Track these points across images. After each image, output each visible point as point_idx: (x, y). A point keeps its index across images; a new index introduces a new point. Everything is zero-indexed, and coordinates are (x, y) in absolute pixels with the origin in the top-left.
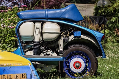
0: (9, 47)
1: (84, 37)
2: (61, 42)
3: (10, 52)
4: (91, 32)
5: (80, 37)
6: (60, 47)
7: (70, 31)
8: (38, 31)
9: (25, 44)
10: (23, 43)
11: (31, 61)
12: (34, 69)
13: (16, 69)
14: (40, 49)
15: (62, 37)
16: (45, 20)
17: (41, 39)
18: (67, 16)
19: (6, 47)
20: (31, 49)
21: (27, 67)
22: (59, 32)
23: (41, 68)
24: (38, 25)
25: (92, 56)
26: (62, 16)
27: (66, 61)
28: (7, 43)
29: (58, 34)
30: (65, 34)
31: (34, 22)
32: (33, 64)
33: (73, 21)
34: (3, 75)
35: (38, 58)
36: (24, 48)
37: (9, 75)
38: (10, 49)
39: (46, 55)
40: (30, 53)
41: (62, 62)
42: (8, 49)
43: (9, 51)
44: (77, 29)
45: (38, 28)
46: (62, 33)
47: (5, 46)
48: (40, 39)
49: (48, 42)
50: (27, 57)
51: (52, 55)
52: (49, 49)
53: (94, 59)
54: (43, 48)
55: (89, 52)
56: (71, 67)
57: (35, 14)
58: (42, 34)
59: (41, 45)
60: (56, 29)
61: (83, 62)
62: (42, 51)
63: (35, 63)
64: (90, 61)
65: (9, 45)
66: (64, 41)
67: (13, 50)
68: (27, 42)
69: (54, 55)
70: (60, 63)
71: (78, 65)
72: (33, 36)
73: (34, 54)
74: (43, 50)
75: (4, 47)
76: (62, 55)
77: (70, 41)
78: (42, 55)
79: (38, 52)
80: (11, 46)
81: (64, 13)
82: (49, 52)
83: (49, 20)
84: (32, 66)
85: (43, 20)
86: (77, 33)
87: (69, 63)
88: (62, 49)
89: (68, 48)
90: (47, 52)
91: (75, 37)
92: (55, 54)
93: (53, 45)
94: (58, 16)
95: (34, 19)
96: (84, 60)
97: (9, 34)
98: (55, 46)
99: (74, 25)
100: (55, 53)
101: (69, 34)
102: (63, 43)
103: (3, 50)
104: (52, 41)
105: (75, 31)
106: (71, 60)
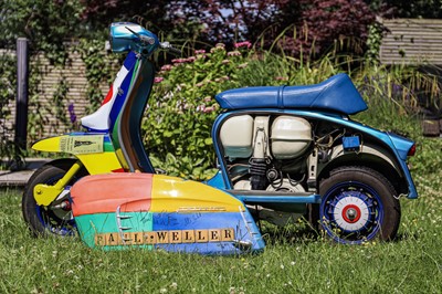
0: (199, 166)
1: (366, 149)
2: (313, 161)
3: (202, 181)
4: (383, 139)
5: (358, 148)
6: (310, 172)
7: (334, 136)
8: (260, 137)
9: (232, 164)
10: (229, 163)
11: (246, 202)
12: (251, 220)
13: (213, 219)
14: (265, 176)
15: (316, 150)
16: (277, 111)
17: (268, 154)
18: (327, 103)
19: (191, 166)
20: (245, 177)
21: (237, 216)
22: (309, 138)
23: (268, 218)
24: (262, 121)
25: (387, 192)
26: (316, 103)
27: (326, 204)
28: (191, 156)
29: (305, 144)
30: (322, 142)
31: (254, 116)
32: (249, 209)
33: (341, 114)
34: (184, 232)
35: (260, 196)
36: (232, 172)
37: (198, 231)
38: (202, 172)
39: (279, 189)
40: (244, 186)
41: (315, 206)
42: (197, 172)
43: (199, 180)
44: (351, 132)
45: (262, 130)
46: (316, 139)
47: (186, 164)
48: (265, 153)
49: (284, 160)
50: (235, 194)
51: (294, 190)
52: (286, 177)
53: (392, 200)
54: (272, 173)
55: (380, 183)
56: (336, 217)
57: (254, 99)
58: (270, 141)
59: (269, 167)
60: (302, 133)
61: (365, 206)
62: (270, 182)
63: (254, 207)
64: (381, 206)
65: (200, 161)
66: (320, 157)
67: (209, 175)
68: (238, 160)
69: (297, 191)
70: (311, 209)
71: (351, 212)
72: (251, 148)
73: (253, 188)
74: (273, 180)
75: (183, 168)
76: (314, 190)
77: (335, 159)
78: (270, 189)
79: (262, 183)
80: (203, 162)
81: (321, 95)
82: (286, 183)
83: (286, 112)
84: (247, 213)
85: (273, 111)
86: (351, 141)
87: (333, 208)
88: (314, 178)
89: (331, 173)
90: (281, 182)
91: (345, 149)
92: (299, 189)
93: (296, 168)
94: (307, 102)
95: (253, 109)
96: (366, 202)
97: (198, 130)
98: (300, 170)
99: (344, 122)
100: (299, 186)
101: (331, 141)
102: (318, 162)
103: (183, 175)
104: (293, 159)
105: (346, 135)
106: (337, 201)
